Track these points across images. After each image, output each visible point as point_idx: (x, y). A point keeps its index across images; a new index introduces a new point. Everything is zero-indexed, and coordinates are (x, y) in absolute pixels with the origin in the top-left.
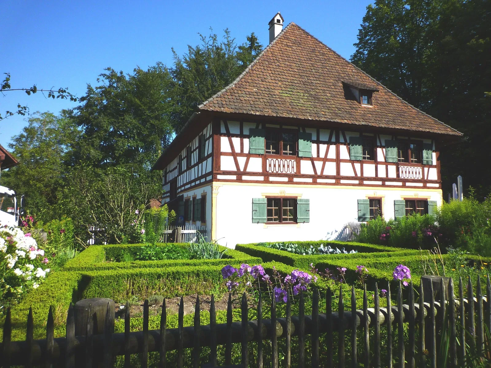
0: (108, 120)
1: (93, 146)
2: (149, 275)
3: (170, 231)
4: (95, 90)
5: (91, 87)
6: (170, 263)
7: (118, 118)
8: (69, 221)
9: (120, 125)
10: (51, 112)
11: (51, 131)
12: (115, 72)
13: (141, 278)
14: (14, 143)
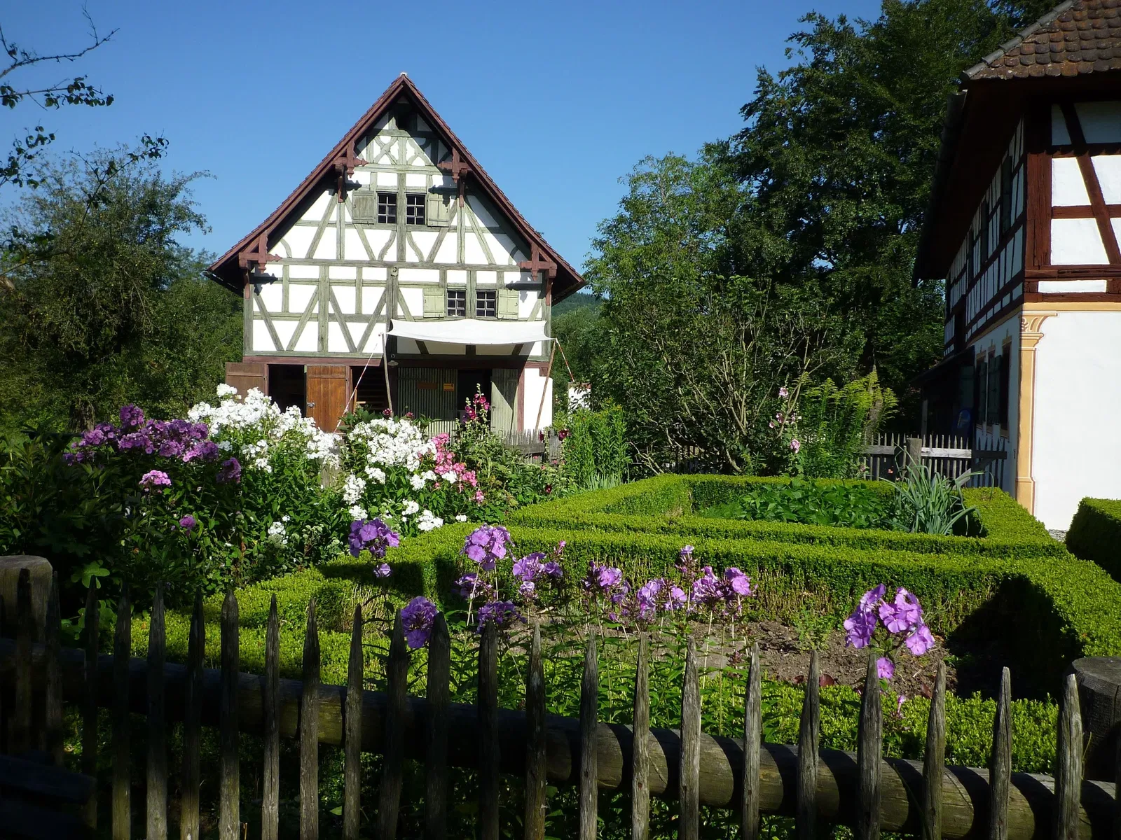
0: (806, 154)
1: (769, 226)
2: (654, 553)
3: (889, 450)
4: (776, 80)
5: (768, 76)
6: (760, 530)
7: (830, 147)
8: (615, 412)
9: (836, 165)
10: (678, 155)
11: (678, 201)
12: (827, 22)
13: (633, 558)
14: (604, 237)
